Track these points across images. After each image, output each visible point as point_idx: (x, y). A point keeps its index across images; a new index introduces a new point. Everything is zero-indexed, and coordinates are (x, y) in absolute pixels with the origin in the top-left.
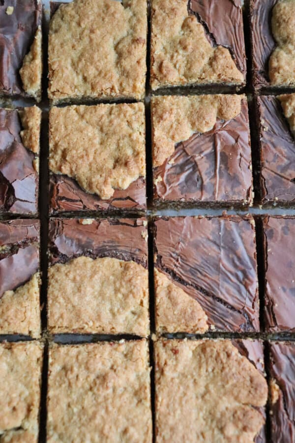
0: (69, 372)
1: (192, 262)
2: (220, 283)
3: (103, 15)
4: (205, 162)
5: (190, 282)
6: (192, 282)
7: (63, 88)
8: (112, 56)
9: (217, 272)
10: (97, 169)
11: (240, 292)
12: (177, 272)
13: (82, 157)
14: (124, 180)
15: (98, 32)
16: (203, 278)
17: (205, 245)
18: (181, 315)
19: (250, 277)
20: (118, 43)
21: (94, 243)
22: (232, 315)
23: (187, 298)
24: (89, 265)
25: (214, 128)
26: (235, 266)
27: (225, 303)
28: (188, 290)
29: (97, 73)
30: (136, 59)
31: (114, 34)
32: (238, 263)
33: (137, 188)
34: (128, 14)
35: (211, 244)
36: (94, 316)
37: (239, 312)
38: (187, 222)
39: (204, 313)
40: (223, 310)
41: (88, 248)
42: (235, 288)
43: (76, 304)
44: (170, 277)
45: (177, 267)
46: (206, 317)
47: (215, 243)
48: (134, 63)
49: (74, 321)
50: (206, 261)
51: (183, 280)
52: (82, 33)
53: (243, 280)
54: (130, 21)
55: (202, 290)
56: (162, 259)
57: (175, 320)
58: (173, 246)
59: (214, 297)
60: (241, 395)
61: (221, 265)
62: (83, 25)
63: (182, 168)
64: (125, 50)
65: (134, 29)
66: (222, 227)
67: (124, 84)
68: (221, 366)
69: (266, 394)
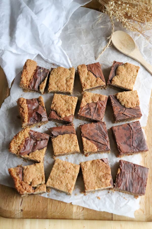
0: (59, 165)
1: (91, 134)
2: (99, 138)
3: (64, 72)
4: (93, 109)
6: (92, 139)
7: (52, 88)
8: (65, 82)
9: (98, 136)
10: (62, 110)
11: (104, 140)
14: (68, 114)
15: (62, 76)
16: (94, 138)
20: (67, 78)
21: (62, 132)
22: (103, 146)
23: (91, 143)
24: (62, 137)
25: (97, 102)
26: (102, 134)
27: (101, 143)
28: (91, 141)
29: (61, 85)
30: (71, 82)
31: (66, 76)
33: (70, 117)
34: (70, 72)
35: (95, 130)
36: (65, 148)
37: (105, 145)
38: (89, 125)
39: (95, 146)
40: (100, 145)
41: (60, 133)
42: (102, 139)
43: (60, 146)
44: (86, 139)
45: (88, 136)
46: (96, 148)
47: (96, 129)
48: (70, 83)
49: (60, 150)
50: (95, 134)
51: (90, 139)
52: (58, 76)
53: (105, 137)
54: (70, 73)
55: (94, 141)
56: (84, 135)
57: (89, 148)
58: (86, 131)
59: (98, 142)
60: (104, 171)
61: (98, 134)
62: (58, 74)
63: (87, 109)
64: (68, 80)
65: (71, 75)
66: (98, 125)
67: (67, 88)
68: (98, 165)
69: (110, 170)
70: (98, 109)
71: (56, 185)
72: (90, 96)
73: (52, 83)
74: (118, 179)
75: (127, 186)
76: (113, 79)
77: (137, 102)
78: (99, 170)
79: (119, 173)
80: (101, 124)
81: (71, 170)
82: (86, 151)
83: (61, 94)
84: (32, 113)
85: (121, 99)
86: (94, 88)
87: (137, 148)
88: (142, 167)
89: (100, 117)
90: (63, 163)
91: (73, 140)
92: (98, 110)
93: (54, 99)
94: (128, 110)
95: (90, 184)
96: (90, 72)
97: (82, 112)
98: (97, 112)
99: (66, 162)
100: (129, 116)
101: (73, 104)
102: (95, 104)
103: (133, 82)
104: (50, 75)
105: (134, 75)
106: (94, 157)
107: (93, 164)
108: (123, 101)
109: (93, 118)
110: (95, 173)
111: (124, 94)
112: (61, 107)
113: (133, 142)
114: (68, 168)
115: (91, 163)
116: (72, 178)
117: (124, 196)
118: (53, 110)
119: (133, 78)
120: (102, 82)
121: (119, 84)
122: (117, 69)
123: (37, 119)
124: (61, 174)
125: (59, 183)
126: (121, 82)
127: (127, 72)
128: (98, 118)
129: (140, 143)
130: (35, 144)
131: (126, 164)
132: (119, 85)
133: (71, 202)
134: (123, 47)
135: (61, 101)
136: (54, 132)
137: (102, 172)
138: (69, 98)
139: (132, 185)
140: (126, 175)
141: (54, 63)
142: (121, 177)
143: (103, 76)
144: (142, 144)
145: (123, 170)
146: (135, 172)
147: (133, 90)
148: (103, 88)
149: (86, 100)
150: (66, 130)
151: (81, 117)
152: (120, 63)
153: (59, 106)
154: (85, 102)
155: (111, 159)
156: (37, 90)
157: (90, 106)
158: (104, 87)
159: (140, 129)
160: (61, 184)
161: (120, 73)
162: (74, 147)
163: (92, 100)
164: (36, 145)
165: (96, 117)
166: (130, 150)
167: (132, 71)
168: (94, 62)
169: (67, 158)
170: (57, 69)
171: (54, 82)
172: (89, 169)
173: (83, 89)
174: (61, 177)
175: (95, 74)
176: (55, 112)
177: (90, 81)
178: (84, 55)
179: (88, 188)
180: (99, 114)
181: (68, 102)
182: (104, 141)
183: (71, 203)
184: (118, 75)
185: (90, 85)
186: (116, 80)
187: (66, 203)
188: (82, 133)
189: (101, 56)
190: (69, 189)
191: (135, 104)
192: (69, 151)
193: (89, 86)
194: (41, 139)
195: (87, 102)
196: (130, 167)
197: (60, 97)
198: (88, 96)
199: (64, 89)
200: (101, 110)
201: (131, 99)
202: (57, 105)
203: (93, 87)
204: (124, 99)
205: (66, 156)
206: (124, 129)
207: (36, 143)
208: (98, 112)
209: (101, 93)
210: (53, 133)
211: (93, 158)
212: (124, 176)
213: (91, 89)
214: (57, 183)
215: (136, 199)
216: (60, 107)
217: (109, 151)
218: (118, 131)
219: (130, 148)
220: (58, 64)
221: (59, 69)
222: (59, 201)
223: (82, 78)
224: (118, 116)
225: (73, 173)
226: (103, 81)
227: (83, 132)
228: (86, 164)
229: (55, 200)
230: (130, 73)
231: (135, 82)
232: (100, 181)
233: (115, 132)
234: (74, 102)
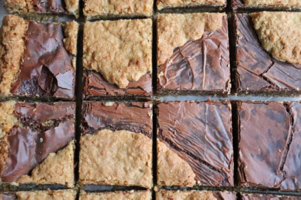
1: (184, 135)
2: (205, 150)
4: (196, 62)
5: (183, 149)
6: (184, 149)
7: (94, 9)
9: (203, 143)
10: (116, 66)
11: (219, 156)
12: (174, 141)
13: (106, 57)
14: (136, 74)
16: (192, 146)
17: (195, 122)
18: (175, 173)
19: (227, 146)
21: (114, 120)
22: (213, 173)
23: (181, 160)
24: (109, 136)
25: (203, 37)
26: (216, 138)
27: (208, 165)
28: (181, 155)
32: (218, 136)
33: (145, 81)
35: (199, 121)
36: (112, 172)
37: (219, 171)
38: (181, 105)
39: (192, 172)
40: (206, 170)
41: (109, 123)
42: (216, 154)
43: (99, 163)
44: (168, 145)
45: (173, 137)
46: (194, 175)
47: (201, 121)
49: (98, 175)
50: (195, 134)
51: (178, 147)
53: (222, 148)
55: (191, 155)
56: (163, 132)
57: (171, 177)
58: (171, 123)
59: (200, 160)
61: (206, 137)
82: (163, 182)
102: (197, 45)
109: (201, 87)
182: (218, 159)
188: (159, 126)
192: (122, 182)
200: (220, 58)
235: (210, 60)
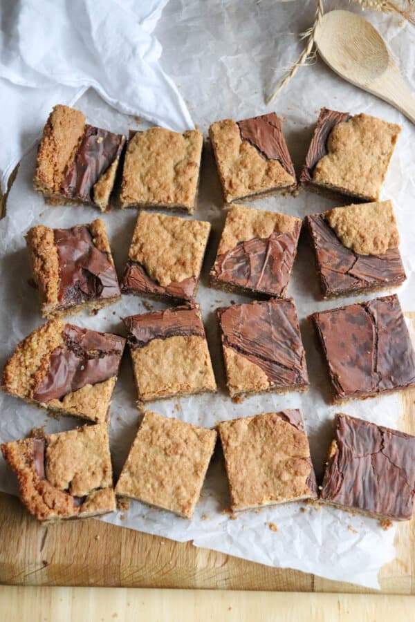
0: (154, 432)
2: (274, 349)
3: (167, 143)
4: (257, 260)
5: (252, 353)
7: (132, 195)
8: (171, 174)
9: (271, 342)
10: (162, 262)
11: (289, 354)
12: (241, 346)
14: (180, 275)
15: (163, 155)
16: (260, 348)
17: (259, 323)
18: (247, 375)
19: (296, 343)
20: (177, 164)
21: (161, 328)
22: (286, 372)
23: (251, 364)
24: (161, 345)
25: (271, 236)
26: (284, 336)
27: (280, 365)
28: (250, 358)
29: (159, 185)
30: (190, 177)
31: (174, 157)
32: (285, 334)
34: (187, 143)
35: (263, 322)
36: (173, 380)
37: (291, 370)
38: (243, 307)
39: (264, 373)
40: (278, 370)
41: (158, 333)
42: (285, 352)
43: (157, 373)
44: (236, 351)
45: (240, 342)
46: (266, 377)
47: (266, 321)
48: (187, 180)
49: (158, 385)
50: (261, 336)
51: (246, 352)
52: (150, 156)
53: (291, 345)
54: (187, 148)
55: (261, 357)
56: (228, 338)
57: (243, 380)
58: (235, 327)
59: (271, 361)
60: (289, 450)
61: (273, 337)
62: (152, 149)
63: (238, 260)
64: (181, 170)
65: (190, 154)
66: (270, 309)
67: (178, 195)
68: (270, 431)
69: (308, 446)
70: (271, 257)
71: (145, 491)
72: (249, 221)
73: (131, 177)
74: (330, 472)
75: (357, 493)
76: (319, 166)
77: (392, 236)
78: (274, 445)
79: (334, 456)
80: (282, 305)
81: (190, 447)
82: (236, 387)
83: (158, 214)
84: (73, 273)
85: (342, 229)
86: (260, 194)
87: (390, 379)
88: (405, 435)
89: (278, 285)
90: (166, 425)
91: (196, 356)
92: (271, 263)
93: (138, 228)
94: (365, 260)
95: (247, 489)
96: (249, 145)
97: (223, 269)
98: (268, 270)
99: (175, 422)
100: (367, 279)
101: (197, 245)
102: (263, 244)
103: (381, 174)
104: (127, 152)
105: (384, 152)
106: (259, 404)
107: (255, 427)
108: (347, 233)
109: (255, 286)
110: (261, 456)
111: (351, 212)
112: (160, 253)
113: (376, 358)
114: (182, 441)
115: (248, 425)
116: (193, 470)
117: (347, 521)
118: (134, 262)
119: (380, 163)
120: (286, 174)
121: (338, 181)
122: (330, 135)
123: (86, 290)
124: (160, 458)
125: (152, 486)
126: (342, 174)
127: (362, 143)
128: (272, 288)
129: (398, 362)
130: (83, 367)
131: (355, 427)
132: (336, 183)
133: (189, 539)
134: (350, 61)
135: (158, 233)
136: (139, 329)
137: (282, 454)
138: (183, 225)
139: (372, 493)
140: (356, 461)
141: (138, 114)
142: (339, 467)
143: (289, 156)
144: (405, 365)
145: (346, 446)
146: (381, 450)
147: (381, 199)
148: (289, 192)
149: (236, 233)
150: (175, 324)
151: (221, 282)
152: (340, 114)
153: (154, 252)
154: (231, 236)
155: (310, 411)
156: (86, 200)
157: (247, 249)
158: (292, 189)
159: (398, 320)
160: (161, 489)
161: (340, 145)
162: (199, 375)
163: (255, 230)
164: (84, 370)
165: (266, 284)
166: (369, 384)
167: (376, 138)
168: (262, 111)
169: (177, 407)
170: (147, 135)
171: (139, 175)
172: (244, 444)
173: (226, 197)
174: (161, 469)
175: (262, 150)
176: (141, 268)
177: (247, 171)
178: (229, 88)
179: (242, 500)
180: (273, 273)
181: (181, 236)
182: (289, 358)
183: (192, 541)
184: (333, 152)
185: (247, 184)
186: (328, 169)
187: (176, 542)
188: (223, 332)
189: (282, 91)
190: (183, 502)
191: (386, 242)
192: (185, 388)
193: (246, 187)
194: (98, 353)
195: (237, 237)
196: (367, 436)
197: (157, 221)
198: (240, 218)
199: (169, 198)
200: (283, 262)
201: (372, 228)
202: (149, 247)
203: (259, 189)
204: (352, 229)
205: (177, 403)
206: (350, 319)
207: (84, 363)
208: (271, 268)
209: (283, 207)
210: (134, 332)
211: (258, 407)
212: (348, 463)
213: (252, 197)
214: (149, 486)
215: (386, 529)
216: (156, 253)
217: (306, 386)
218: (332, 326)
219: (369, 377)
220: (150, 118)
221: (152, 134)
222: (154, 537)
223: (224, 162)
224: (332, 281)
225: (197, 454)
226: (287, 171)
227: (227, 331)
228: (235, 429)
229: (143, 533)
230: (370, 147)
231: (385, 175)
232: (275, 480)
233: (324, 328)
234: (199, 237)
235: (272, 261)
